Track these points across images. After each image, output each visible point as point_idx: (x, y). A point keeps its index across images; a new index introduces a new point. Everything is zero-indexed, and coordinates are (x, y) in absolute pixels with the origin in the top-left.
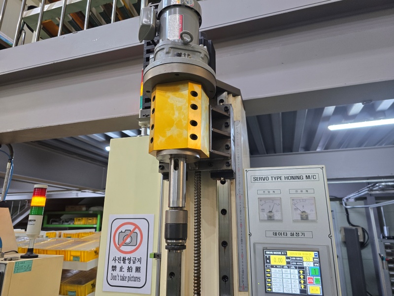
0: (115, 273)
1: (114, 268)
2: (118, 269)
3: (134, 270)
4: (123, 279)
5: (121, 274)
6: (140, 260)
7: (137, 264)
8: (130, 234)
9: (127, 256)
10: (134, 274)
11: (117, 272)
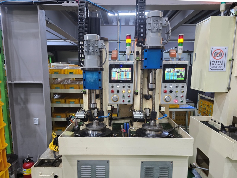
1: (213, 64)
2: (214, 64)
4: (216, 67)
5: (216, 66)
6: (222, 61)
7: (221, 63)
8: (219, 53)
9: (218, 60)
10: (220, 66)
11: (214, 65)
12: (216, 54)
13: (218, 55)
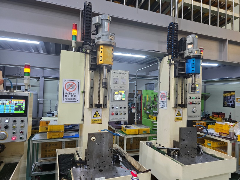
0: (66, 97)
3: (74, 96)
4: (70, 99)
6: (76, 93)
9: (71, 92)
12: (68, 86)
13: (71, 87)
